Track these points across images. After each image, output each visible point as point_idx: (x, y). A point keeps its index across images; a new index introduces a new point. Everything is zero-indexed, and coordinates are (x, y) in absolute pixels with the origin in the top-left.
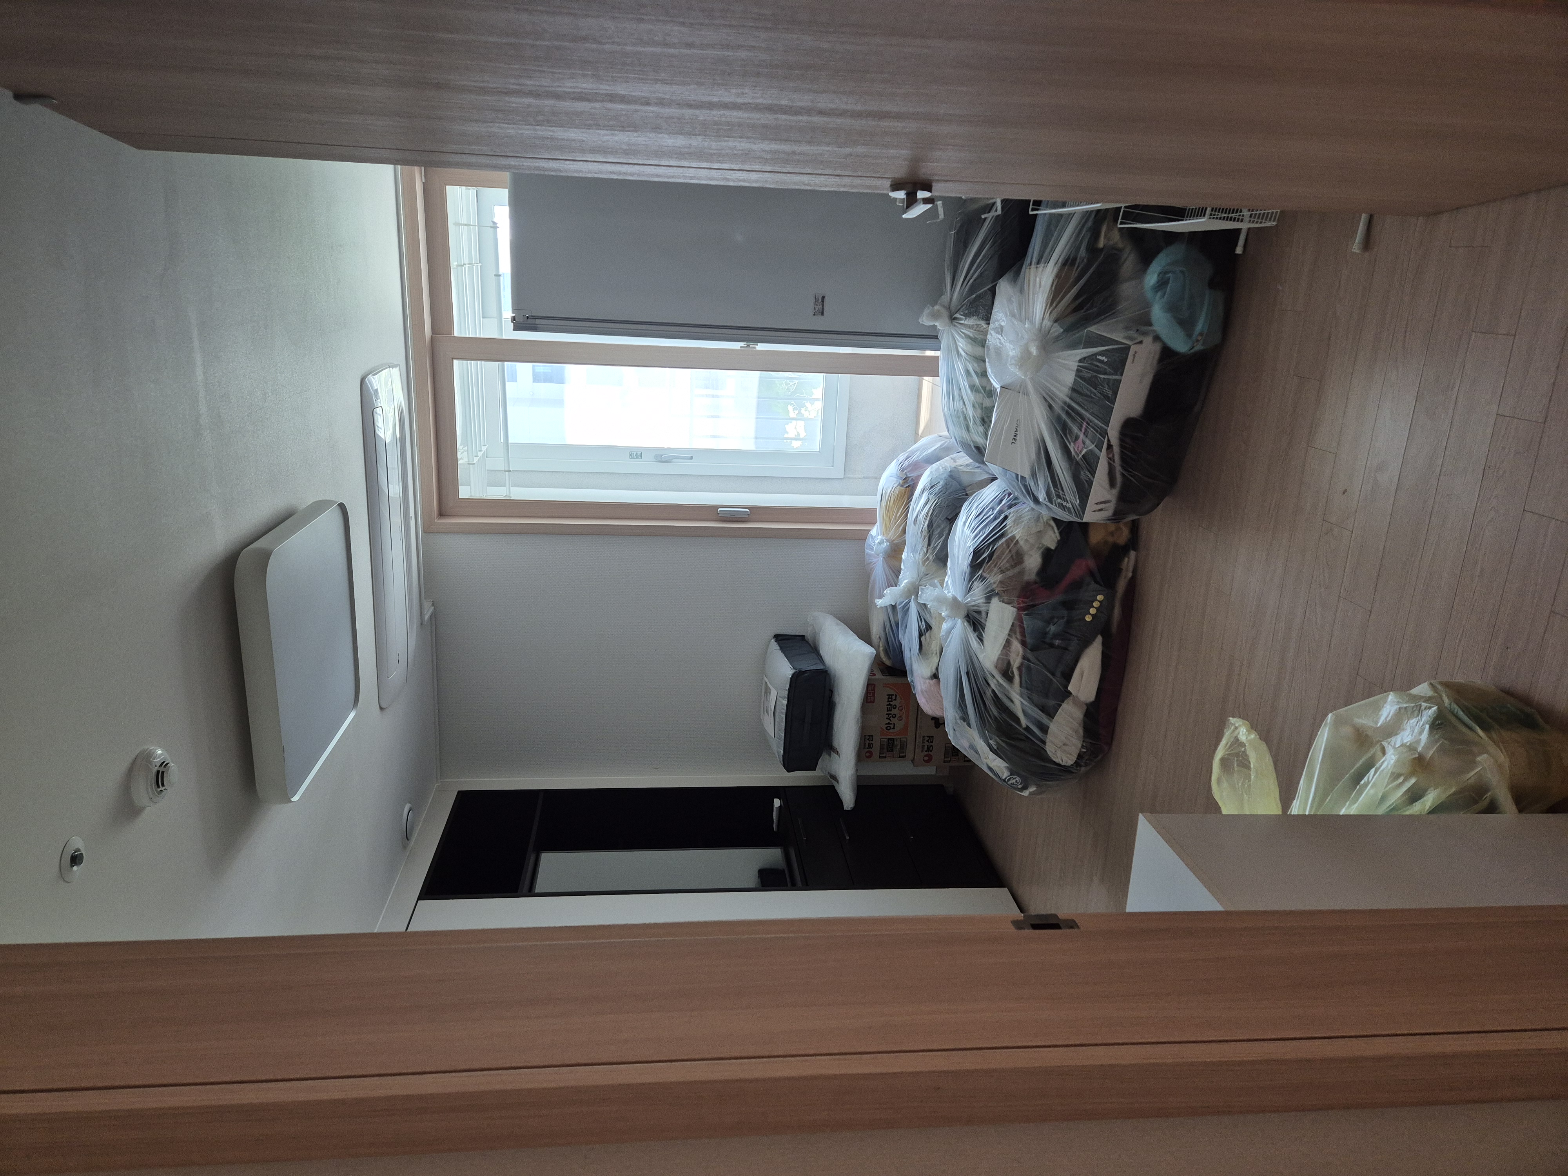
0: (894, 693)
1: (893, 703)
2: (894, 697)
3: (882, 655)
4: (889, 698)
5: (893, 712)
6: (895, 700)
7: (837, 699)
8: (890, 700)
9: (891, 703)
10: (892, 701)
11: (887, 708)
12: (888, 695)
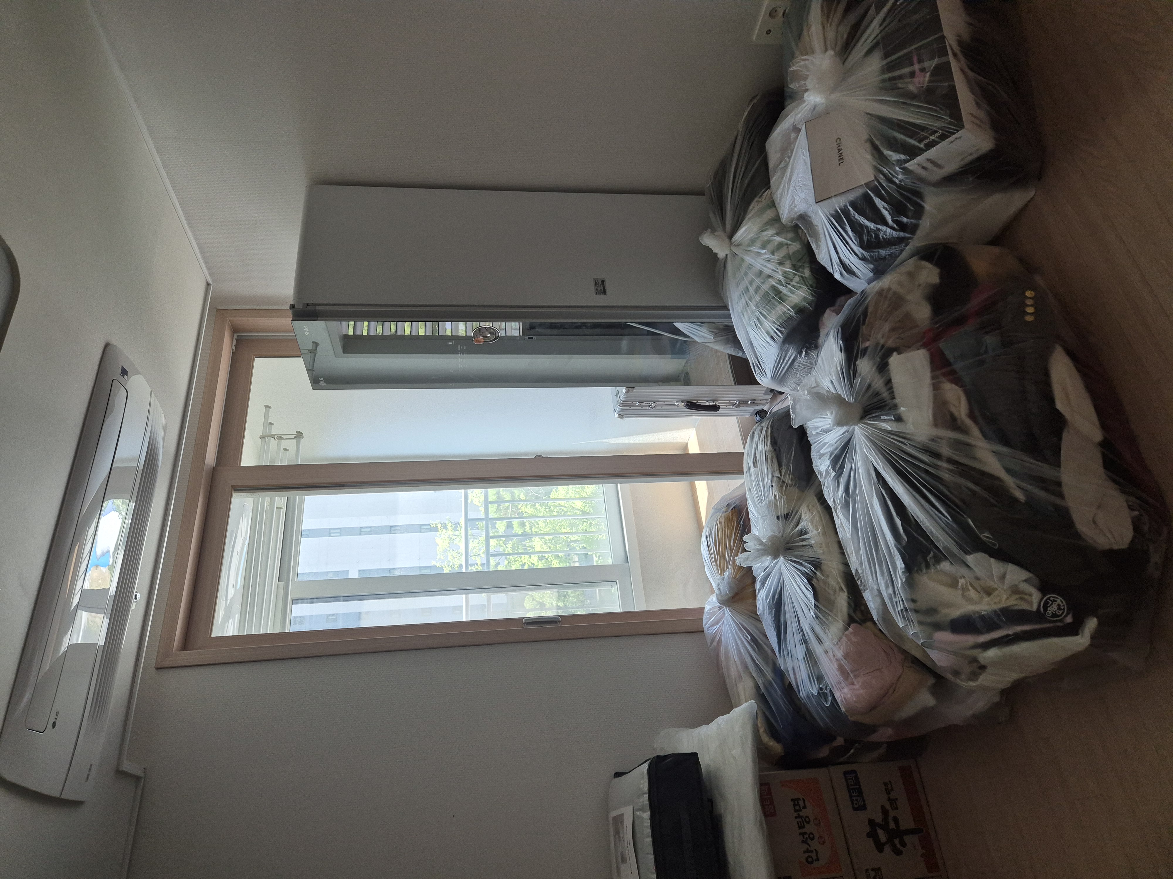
0: (801, 797)
1: (803, 813)
2: (801, 803)
3: (766, 739)
4: (795, 805)
5: (809, 828)
6: (805, 807)
7: (721, 807)
8: (797, 808)
9: (801, 814)
10: (800, 810)
11: (798, 822)
12: (792, 800)
